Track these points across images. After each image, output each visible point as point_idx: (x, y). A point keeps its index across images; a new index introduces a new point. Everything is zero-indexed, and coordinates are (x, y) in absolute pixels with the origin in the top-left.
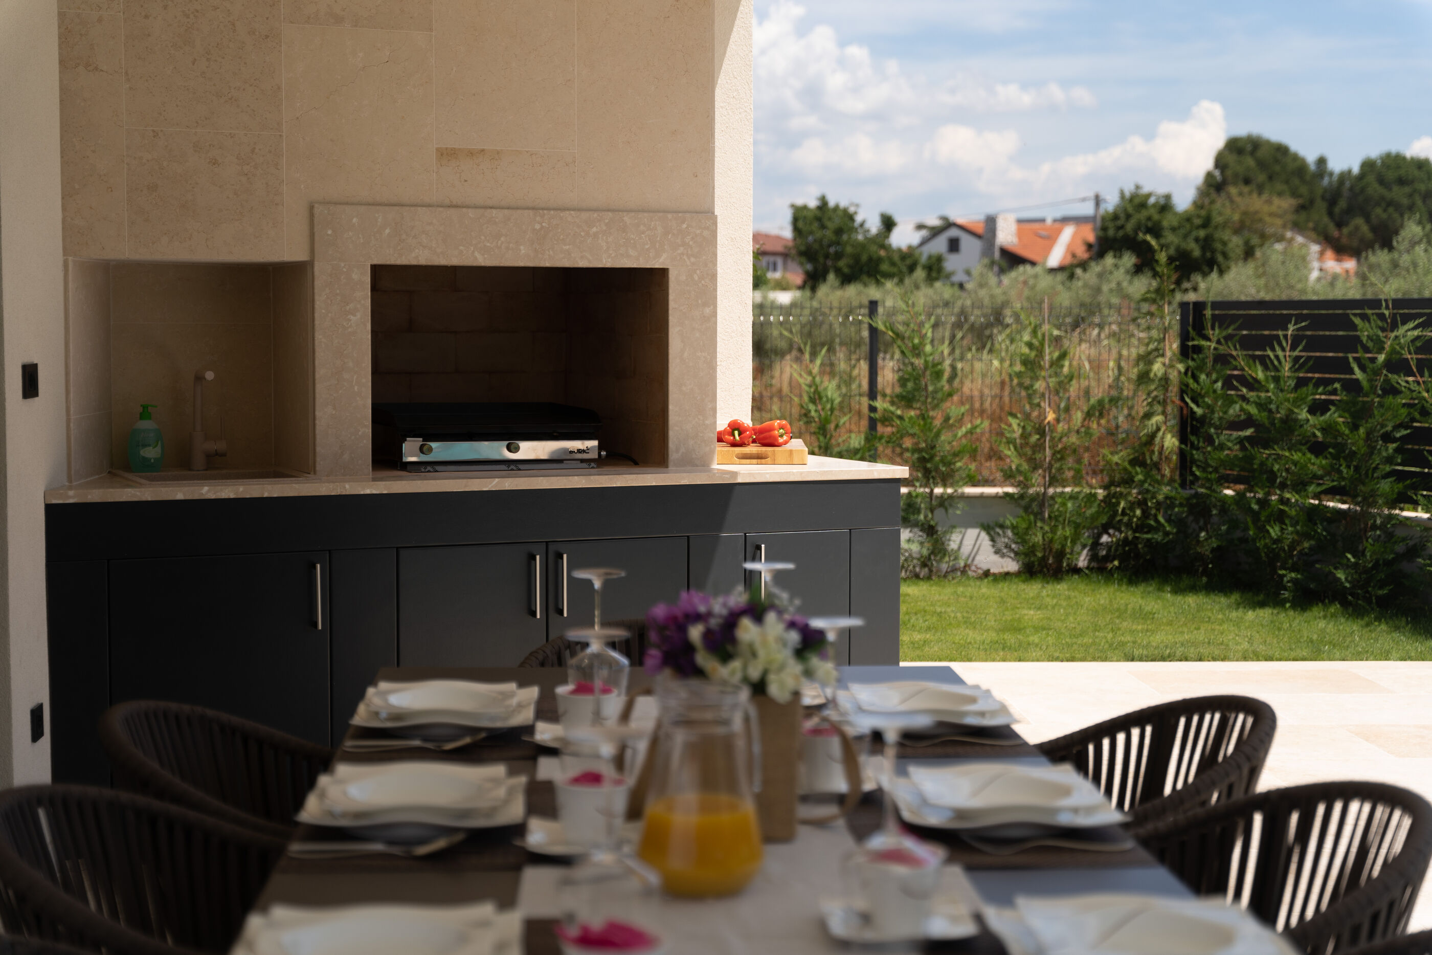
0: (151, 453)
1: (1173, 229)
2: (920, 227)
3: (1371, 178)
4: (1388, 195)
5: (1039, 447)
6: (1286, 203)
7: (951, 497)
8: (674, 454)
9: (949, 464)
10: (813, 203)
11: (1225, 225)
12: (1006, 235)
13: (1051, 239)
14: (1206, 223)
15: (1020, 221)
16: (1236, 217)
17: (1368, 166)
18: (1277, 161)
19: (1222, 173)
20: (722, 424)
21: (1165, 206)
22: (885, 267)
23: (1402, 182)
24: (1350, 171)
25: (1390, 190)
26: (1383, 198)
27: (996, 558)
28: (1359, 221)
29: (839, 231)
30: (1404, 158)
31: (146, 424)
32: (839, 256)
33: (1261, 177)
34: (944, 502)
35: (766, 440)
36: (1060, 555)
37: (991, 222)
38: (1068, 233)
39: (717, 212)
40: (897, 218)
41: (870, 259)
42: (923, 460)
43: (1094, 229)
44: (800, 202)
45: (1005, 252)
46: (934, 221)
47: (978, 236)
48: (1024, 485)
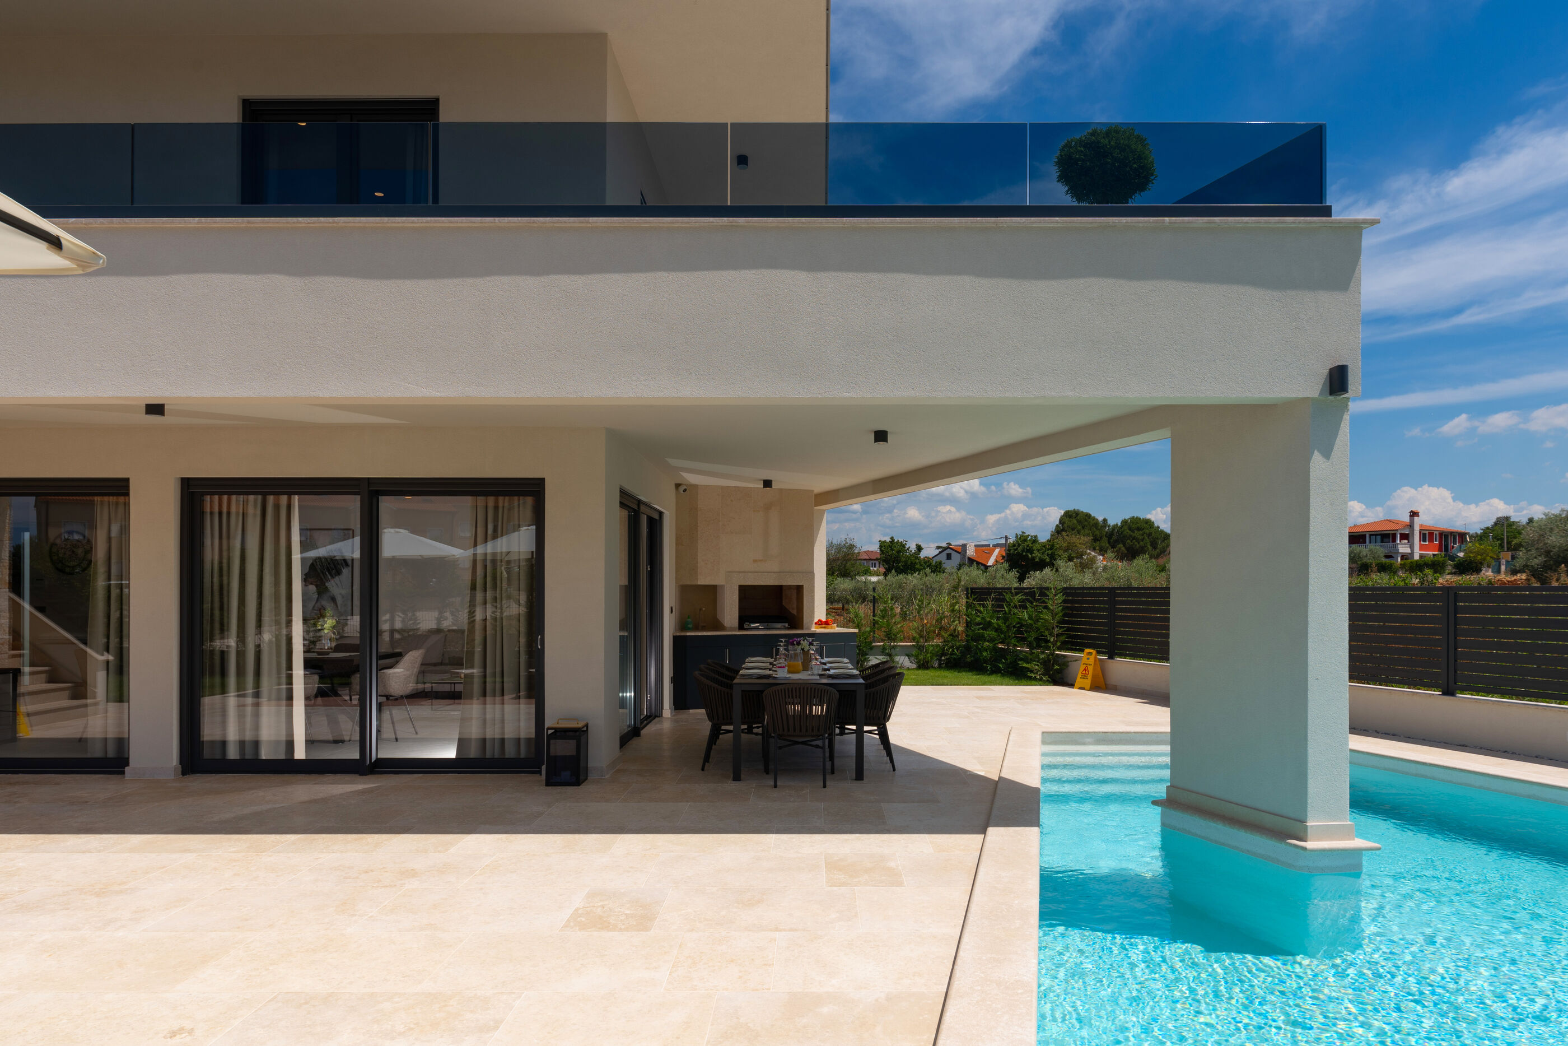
0: (690, 626)
1: (1038, 550)
2: (938, 548)
3: (1126, 527)
4: (1134, 535)
5: (922, 631)
6: (1088, 539)
7: (895, 646)
8: (805, 627)
9: (896, 636)
10: (888, 540)
11: (1060, 548)
12: (971, 552)
13: (990, 554)
14: (1052, 547)
15: (976, 546)
16: (1065, 545)
17: (1125, 522)
18: (1086, 521)
19: (1063, 526)
20: (816, 620)
21: (1035, 540)
22: (917, 566)
23: (1138, 529)
24: (1117, 525)
25: (1134, 532)
26: (1131, 536)
27: (910, 664)
28: (1121, 545)
29: (899, 552)
30: (1140, 519)
31: (689, 620)
32: (899, 562)
33: (1079, 527)
34: (894, 647)
35: (827, 623)
36: (928, 662)
37: (964, 546)
38: (997, 551)
39: (815, 572)
40: (923, 546)
41: (912, 563)
42: (888, 634)
43: (1005, 550)
44: (883, 539)
45: (969, 559)
46: (944, 545)
47: (959, 553)
48: (918, 642)
